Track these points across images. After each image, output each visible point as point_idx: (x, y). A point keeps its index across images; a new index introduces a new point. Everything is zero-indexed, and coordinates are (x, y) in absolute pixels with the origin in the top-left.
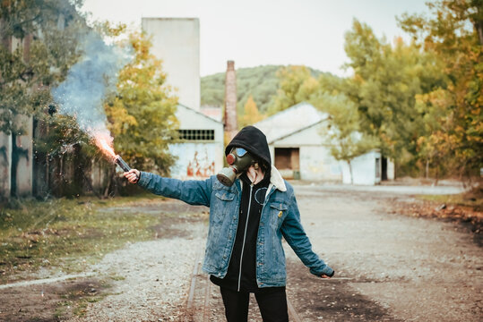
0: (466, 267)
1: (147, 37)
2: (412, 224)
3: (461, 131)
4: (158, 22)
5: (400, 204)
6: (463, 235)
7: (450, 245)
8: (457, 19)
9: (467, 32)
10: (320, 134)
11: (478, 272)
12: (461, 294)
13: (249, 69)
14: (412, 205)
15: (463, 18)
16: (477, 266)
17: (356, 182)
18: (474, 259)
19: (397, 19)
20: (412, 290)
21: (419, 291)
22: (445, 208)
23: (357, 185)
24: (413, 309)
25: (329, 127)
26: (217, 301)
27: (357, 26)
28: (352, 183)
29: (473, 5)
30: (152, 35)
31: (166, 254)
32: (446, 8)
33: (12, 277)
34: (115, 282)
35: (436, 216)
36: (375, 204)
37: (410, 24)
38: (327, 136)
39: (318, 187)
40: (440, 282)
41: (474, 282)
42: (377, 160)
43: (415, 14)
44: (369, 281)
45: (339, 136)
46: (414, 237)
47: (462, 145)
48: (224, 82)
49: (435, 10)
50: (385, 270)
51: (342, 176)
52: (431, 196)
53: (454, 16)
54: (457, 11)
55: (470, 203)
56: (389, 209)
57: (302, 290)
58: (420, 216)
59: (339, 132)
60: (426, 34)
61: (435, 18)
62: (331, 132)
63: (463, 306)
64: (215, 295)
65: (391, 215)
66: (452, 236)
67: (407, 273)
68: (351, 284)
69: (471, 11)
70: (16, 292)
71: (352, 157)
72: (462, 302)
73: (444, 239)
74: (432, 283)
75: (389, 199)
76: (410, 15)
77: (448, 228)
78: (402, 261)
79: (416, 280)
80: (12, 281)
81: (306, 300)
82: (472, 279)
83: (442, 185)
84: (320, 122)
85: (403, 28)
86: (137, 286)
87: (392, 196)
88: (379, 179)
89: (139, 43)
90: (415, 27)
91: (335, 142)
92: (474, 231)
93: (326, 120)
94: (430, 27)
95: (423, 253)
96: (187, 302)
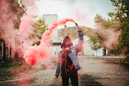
0: (125, 75)
1: (44, 19)
2: (112, 65)
3: (124, 41)
4: (47, 16)
5: (109, 60)
6: (125, 68)
7: (121, 70)
8: (122, 13)
9: (125, 16)
10: (88, 43)
11: (128, 76)
12: (123, 82)
13: (70, 27)
14: (112, 60)
15: (124, 13)
16: (128, 75)
17: (98, 55)
18: (127, 73)
19: (107, 13)
20: (111, 81)
21: (113, 81)
22: (120, 61)
23: (98, 56)
24: (111, 85)
25: (91, 41)
26: (60, 84)
27: (97, 15)
28: (97, 56)
29: (126, 9)
30: (45, 19)
31: (48, 73)
32: (120, 10)
33: (9, 79)
34: (35, 80)
35: (118, 63)
36: (103, 61)
37: (110, 14)
38: (90, 44)
39: (88, 57)
40: (118, 79)
41: (127, 79)
42: (103, 50)
43: (112, 12)
44: (100, 79)
45: (93, 44)
46: (112, 68)
47: (124, 45)
48: (64, 31)
49: (117, 11)
50: (104, 76)
51: (94, 54)
52: (117, 58)
53: (122, 12)
54: (122, 11)
55: (127, 60)
56: (106, 62)
57: (83, 81)
58: (114, 63)
59: (93, 43)
60: (115, 17)
61: (117, 13)
62: (91, 43)
63: (123, 84)
64: (60, 82)
65: (107, 63)
66: (122, 68)
67: (110, 77)
68: (95, 80)
69: (126, 11)
70: (10, 82)
71: (97, 49)
72: (123, 83)
73: (120, 69)
74: (116, 79)
75: (106, 59)
76: (110, 12)
77: (121, 66)
78: (109, 74)
79: (112, 78)
80: (9, 80)
81: (83, 83)
82: (126, 78)
83: (120, 56)
84: (88, 40)
85: (109, 15)
86: (40, 81)
87: (107, 59)
88: (104, 55)
89: (42, 21)
90: (112, 15)
91: (92, 45)
92: (127, 67)
93: (90, 40)
94: (116, 15)
95: (114, 72)
96: (53, 84)
